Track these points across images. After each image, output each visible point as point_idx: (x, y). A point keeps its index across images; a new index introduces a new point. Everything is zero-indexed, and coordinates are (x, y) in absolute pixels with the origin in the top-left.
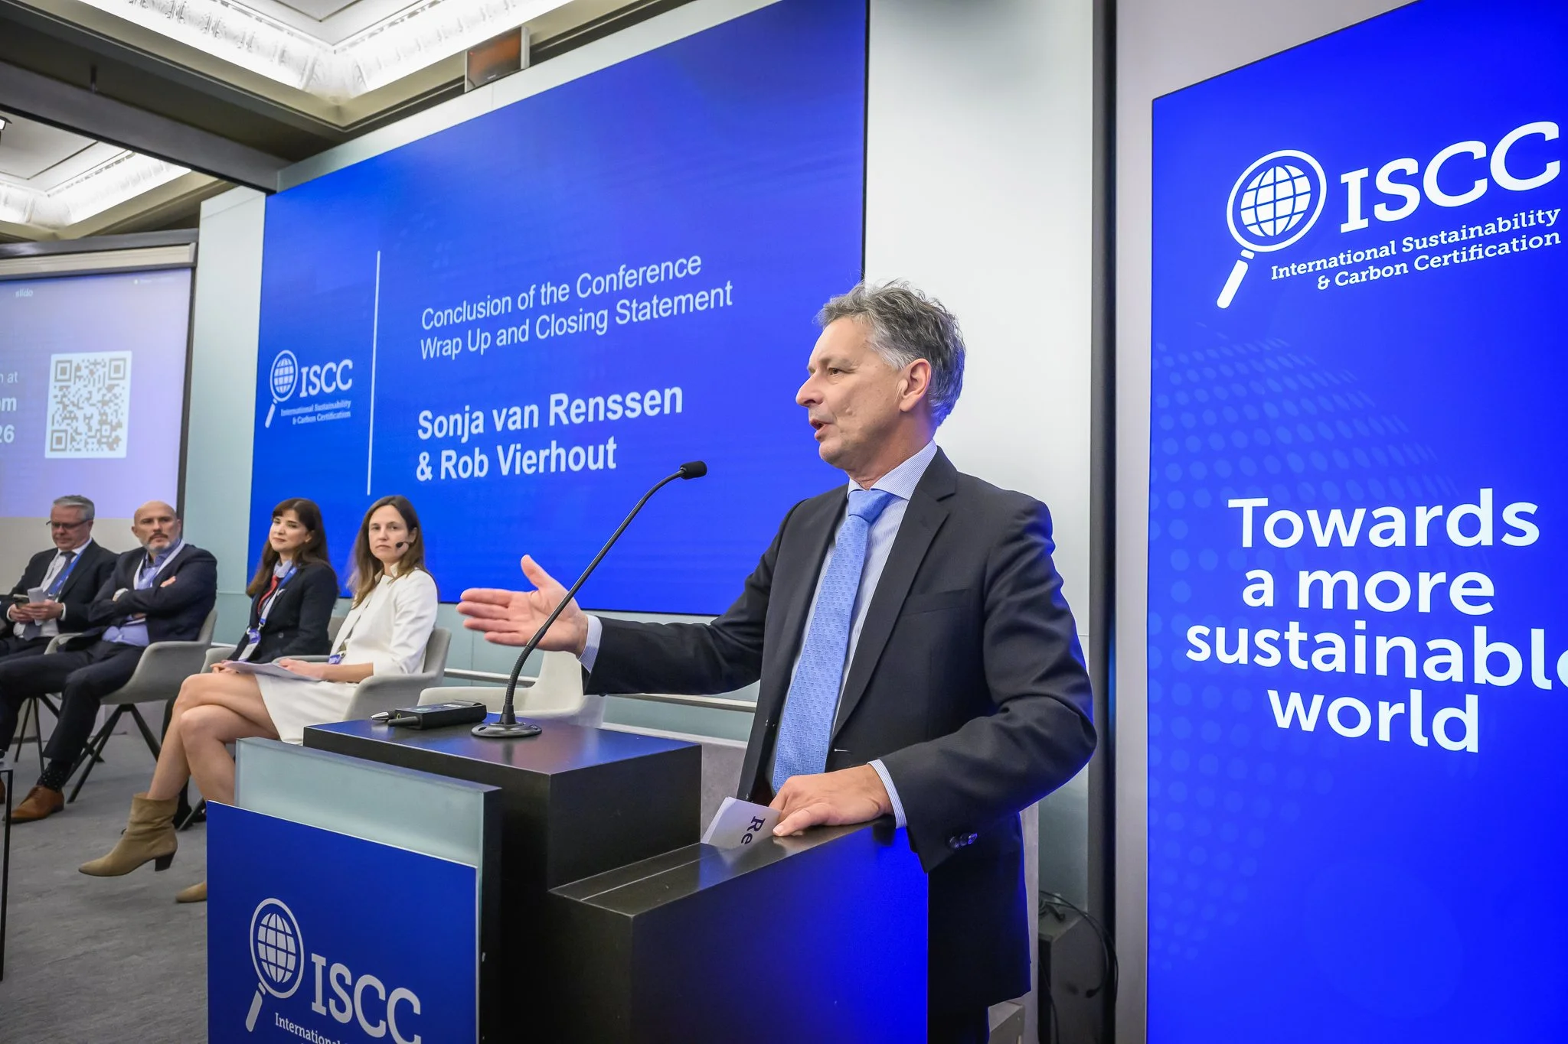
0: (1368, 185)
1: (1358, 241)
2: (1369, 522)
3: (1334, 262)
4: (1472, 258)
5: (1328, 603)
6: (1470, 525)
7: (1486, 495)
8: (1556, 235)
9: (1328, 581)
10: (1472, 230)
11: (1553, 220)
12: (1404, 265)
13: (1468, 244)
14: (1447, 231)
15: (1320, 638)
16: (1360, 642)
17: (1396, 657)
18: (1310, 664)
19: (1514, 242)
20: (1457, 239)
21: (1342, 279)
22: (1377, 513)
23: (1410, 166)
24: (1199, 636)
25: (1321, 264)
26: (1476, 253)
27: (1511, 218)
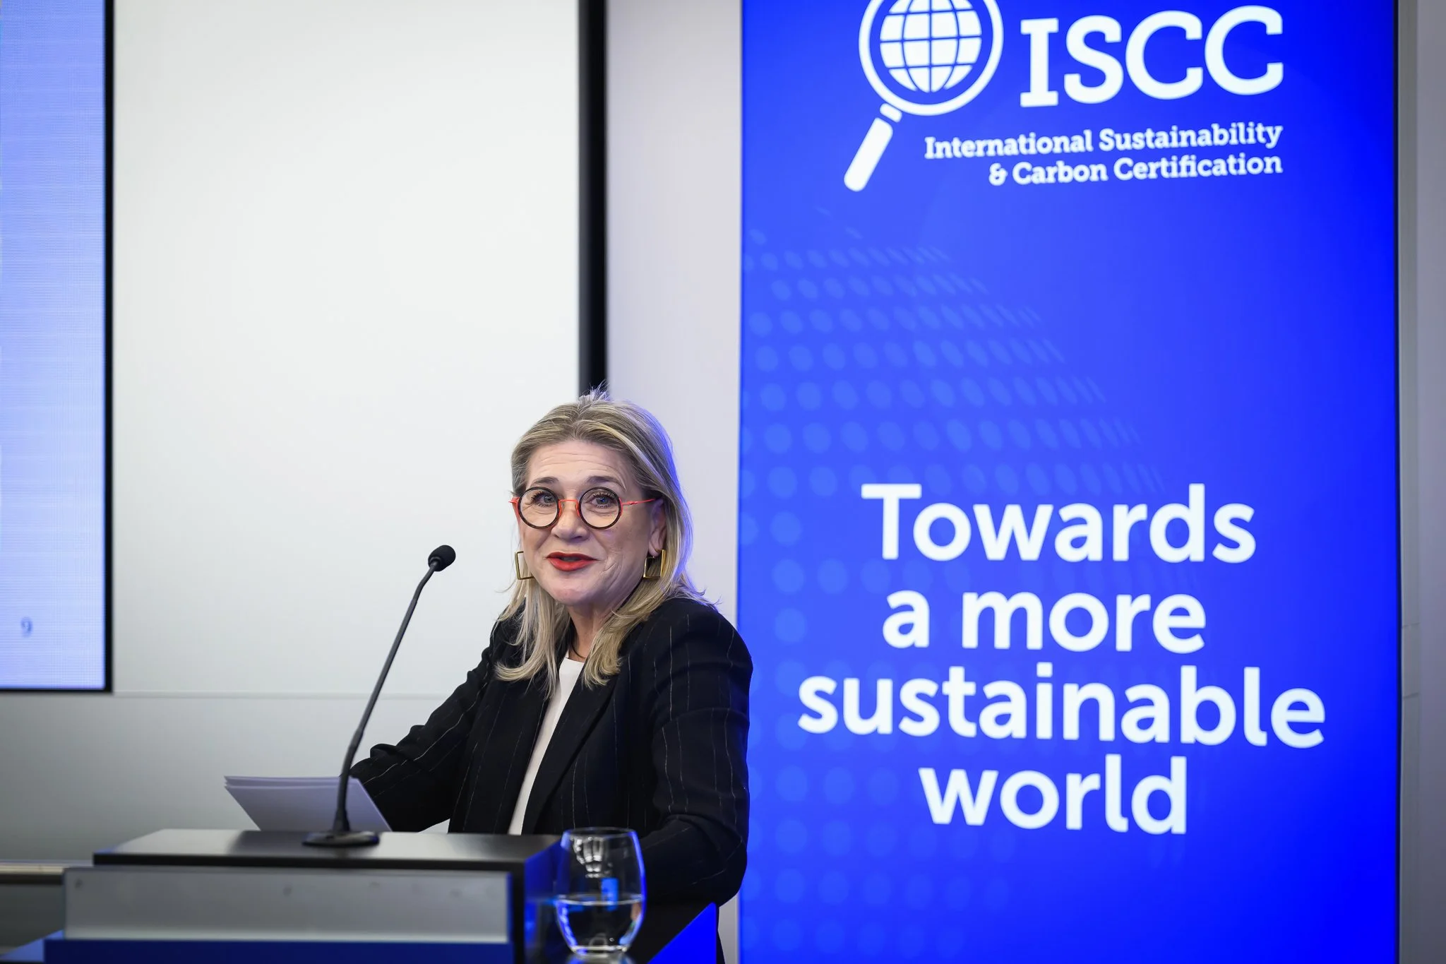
0: (1057, 43)
1: (1043, 121)
2: (1056, 525)
3: (1011, 147)
4: (1184, 174)
5: (1002, 639)
6: (1178, 533)
7: (1197, 492)
8: (1277, 160)
9: (1003, 607)
10: (1184, 134)
11: (1274, 139)
12: (1102, 168)
13: (1180, 152)
14: (1155, 131)
15: (992, 690)
16: (1044, 693)
17: (1090, 710)
18: (979, 729)
19: (1232, 160)
20: (1166, 144)
21: (1023, 173)
22: (1067, 513)
23: (1110, 29)
24: (820, 694)
25: (995, 146)
26: (1189, 167)
27: (1228, 127)
